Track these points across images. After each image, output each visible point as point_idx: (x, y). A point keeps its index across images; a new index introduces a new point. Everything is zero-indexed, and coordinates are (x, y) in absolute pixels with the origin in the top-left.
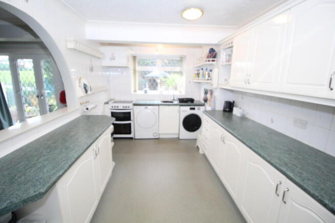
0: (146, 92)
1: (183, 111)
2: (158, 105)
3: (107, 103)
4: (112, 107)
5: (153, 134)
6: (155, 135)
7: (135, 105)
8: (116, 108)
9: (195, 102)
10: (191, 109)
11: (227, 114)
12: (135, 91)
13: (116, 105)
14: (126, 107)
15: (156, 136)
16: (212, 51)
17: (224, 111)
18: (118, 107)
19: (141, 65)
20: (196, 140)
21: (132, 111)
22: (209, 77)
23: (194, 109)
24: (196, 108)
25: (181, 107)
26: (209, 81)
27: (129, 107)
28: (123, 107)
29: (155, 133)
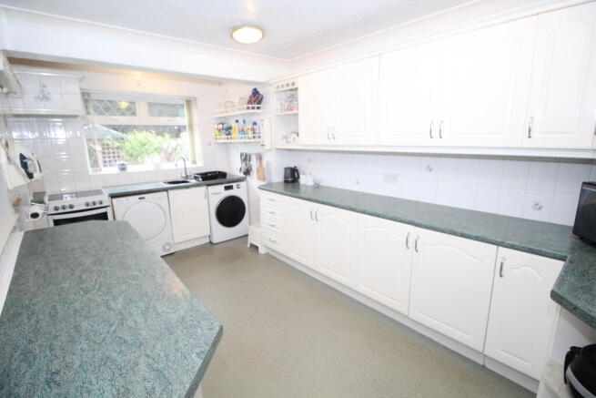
0: (123, 169)
1: (214, 194)
2: (166, 190)
4: (56, 208)
5: (164, 247)
6: (167, 247)
7: (113, 196)
8: (68, 210)
9: (228, 177)
10: (227, 188)
11: (290, 186)
14: (94, 204)
15: (168, 250)
16: (255, 92)
17: (286, 182)
18: (71, 207)
19: (101, 113)
20: (247, 235)
21: (108, 211)
22: (254, 133)
23: (231, 188)
24: (234, 185)
25: (209, 187)
26: (257, 140)
27: (101, 203)
28: (87, 205)
29: (167, 244)
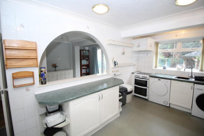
0: (164, 68)
1: (198, 89)
2: (170, 79)
3: (133, 73)
4: (136, 76)
5: (164, 102)
6: (166, 103)
7: (151, 76)
8: (138, 77)
12: (156, 67)
13: (138, 75)
14: (144, 77)
18: (139, 76)
21: (148, 80)
27: (146, 77)
29: (166, 101)
